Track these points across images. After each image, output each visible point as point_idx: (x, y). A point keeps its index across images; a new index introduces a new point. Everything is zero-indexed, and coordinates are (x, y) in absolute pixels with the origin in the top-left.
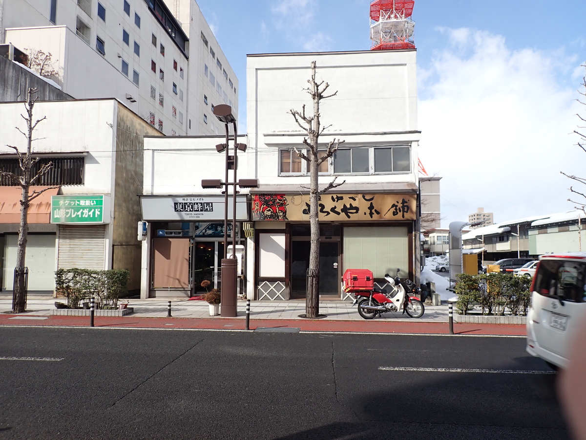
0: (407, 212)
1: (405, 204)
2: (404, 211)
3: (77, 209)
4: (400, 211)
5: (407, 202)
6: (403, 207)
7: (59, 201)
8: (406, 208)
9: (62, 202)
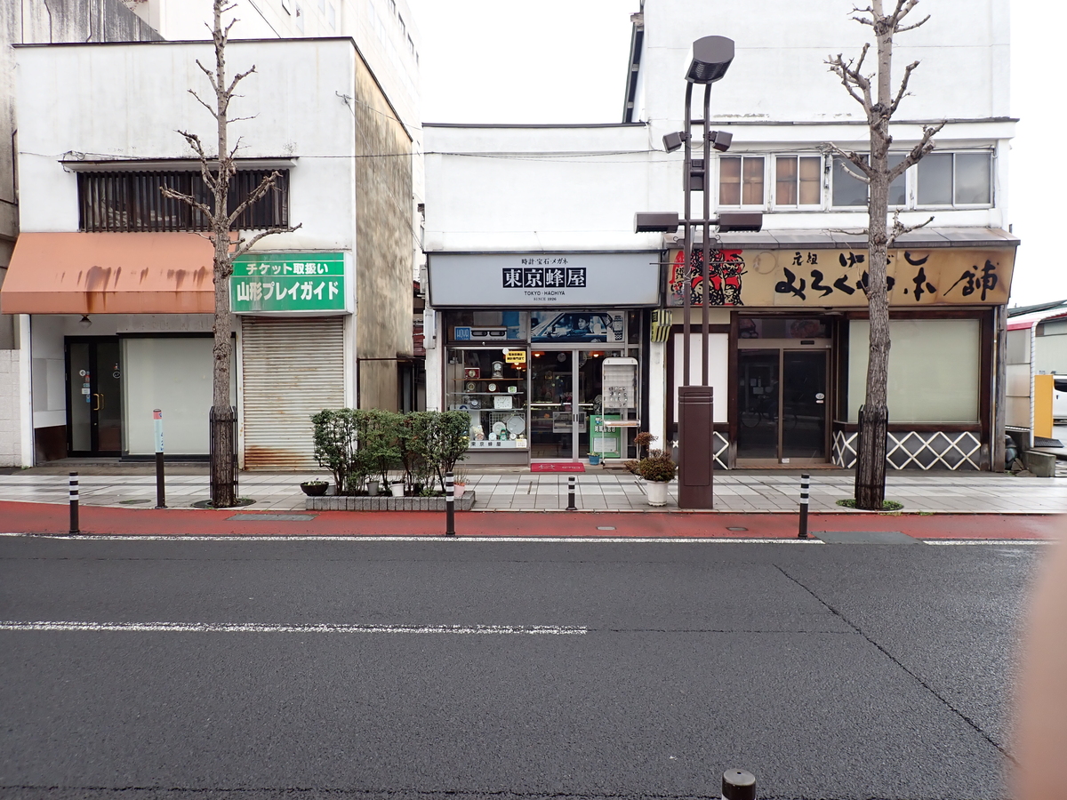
0: (992, 288)
1: (991, 272)
2: (986, 287)
3: (288, 281)
4: (978, 287)
5: (993, 268)
6: (986, 278)
7: (246, 265)
8: (991, 279)
9: (252, 268)
